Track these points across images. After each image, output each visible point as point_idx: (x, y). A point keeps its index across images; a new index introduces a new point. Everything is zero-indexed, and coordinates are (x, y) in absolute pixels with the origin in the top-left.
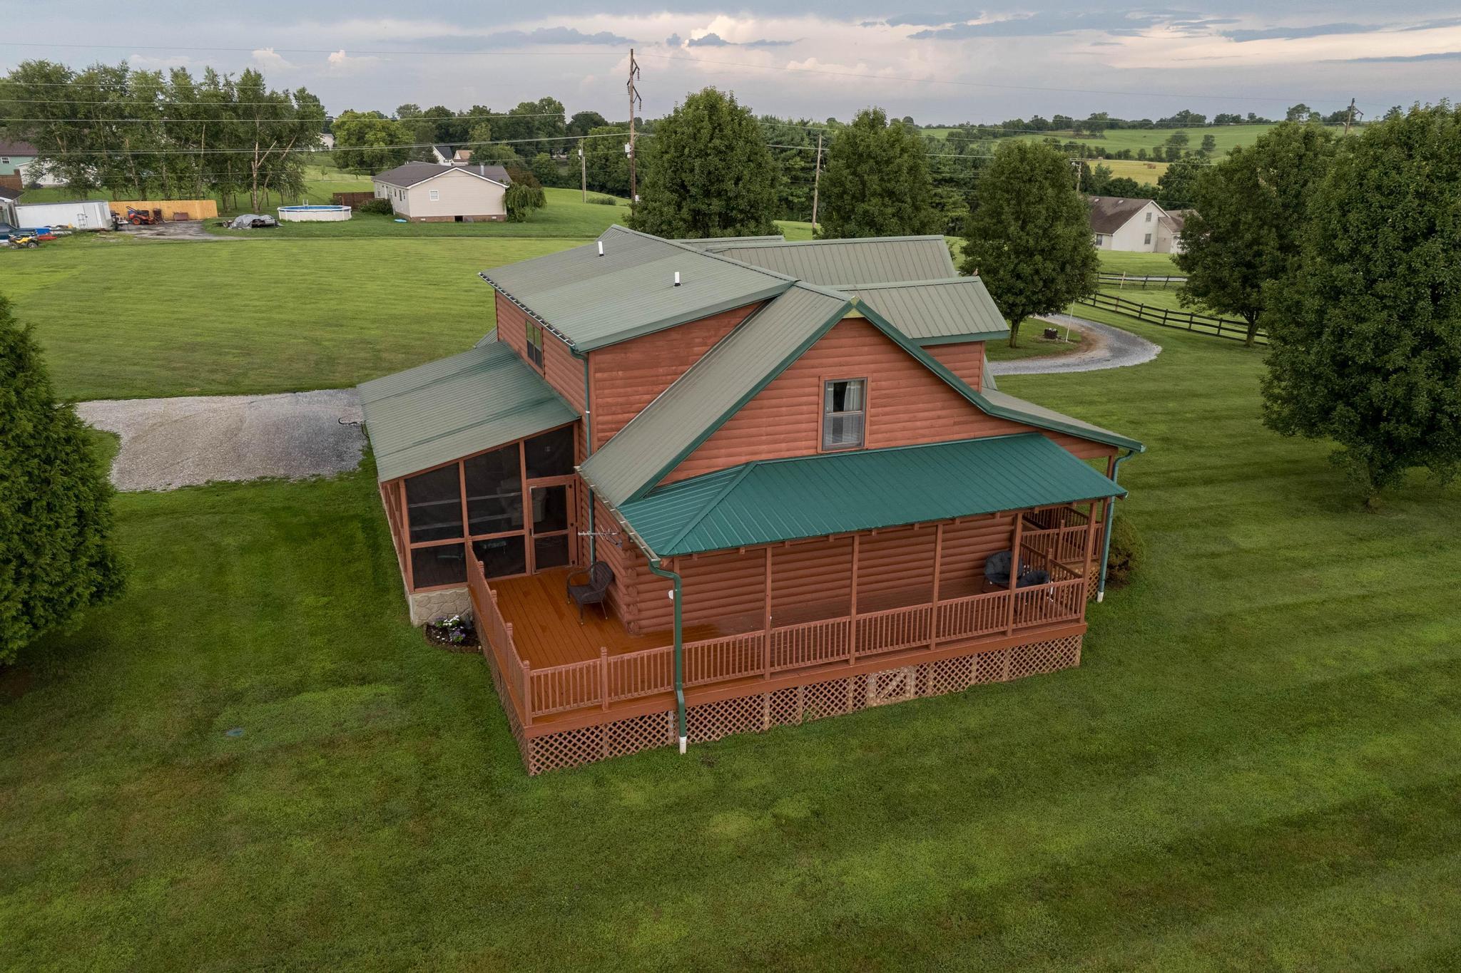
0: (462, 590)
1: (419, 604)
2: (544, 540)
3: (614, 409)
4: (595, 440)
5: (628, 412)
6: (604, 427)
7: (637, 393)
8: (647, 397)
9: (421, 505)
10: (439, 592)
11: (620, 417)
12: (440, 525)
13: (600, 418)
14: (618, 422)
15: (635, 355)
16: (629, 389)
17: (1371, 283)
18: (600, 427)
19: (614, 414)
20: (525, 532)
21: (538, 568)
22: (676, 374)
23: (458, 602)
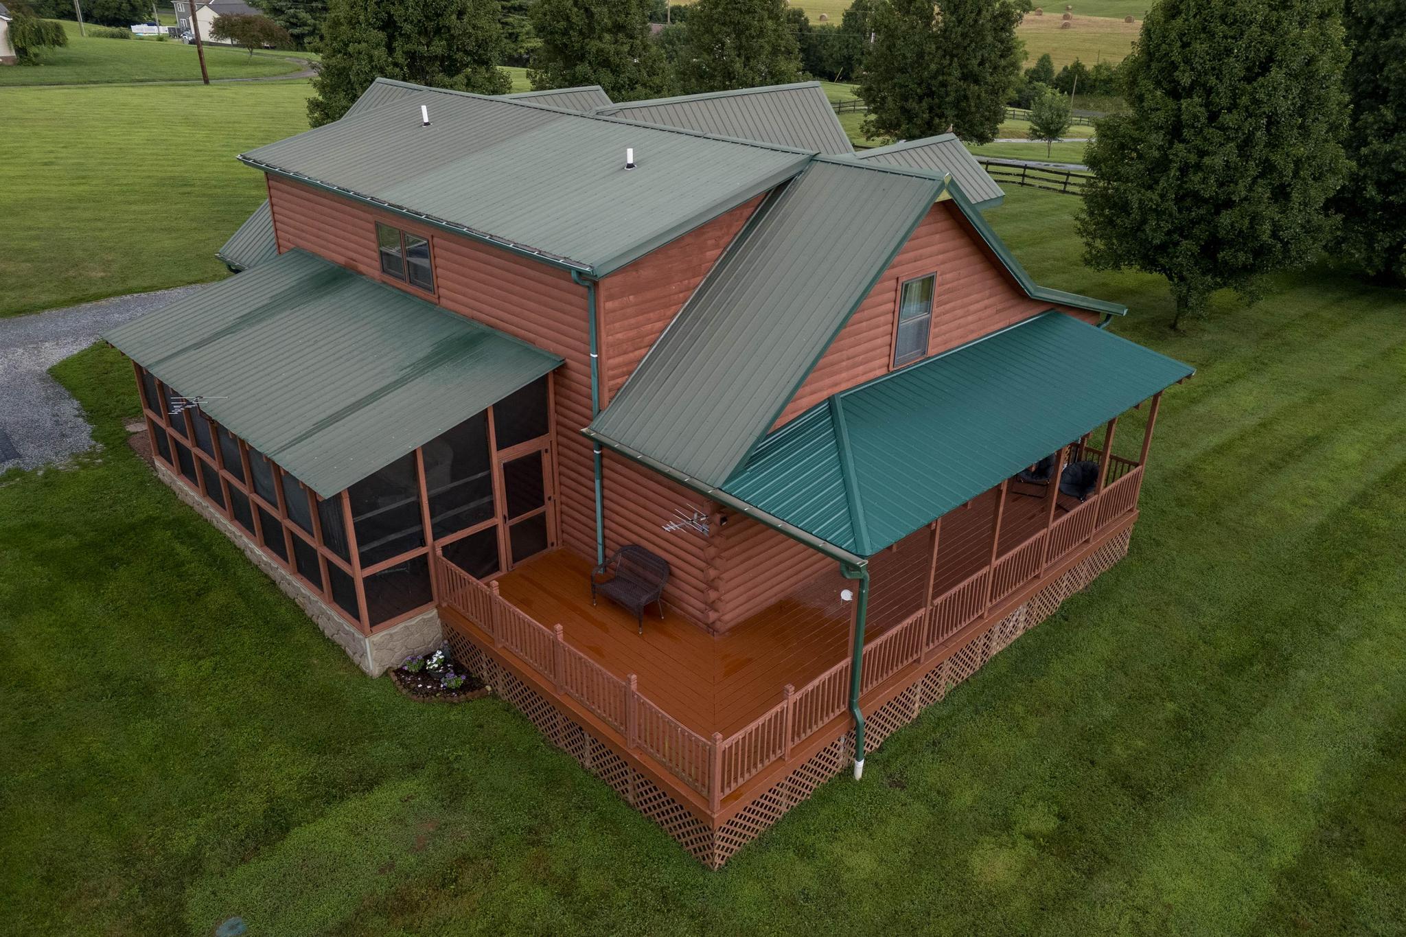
0: (431, 613)
1: (378, 647)
2: (520, 524)
3: (625, 346)
4: (606, 390)
5: (640, 348)
6: (615, 372)
7: (649, 321)
8: (659, 325)
9: (369, 515)
10: (402, 625)
11: (631, 355)
12: (393, 537)
13: (611, 362)
14: (630, 363)
15: (646, 273)
16: (641, 318)
17: (1213, 117)
18: (611, 373)
19: (625, 353)
20: (498, 520)
21: (515, 560)
22: (688, 289)
23: (426, 631)
